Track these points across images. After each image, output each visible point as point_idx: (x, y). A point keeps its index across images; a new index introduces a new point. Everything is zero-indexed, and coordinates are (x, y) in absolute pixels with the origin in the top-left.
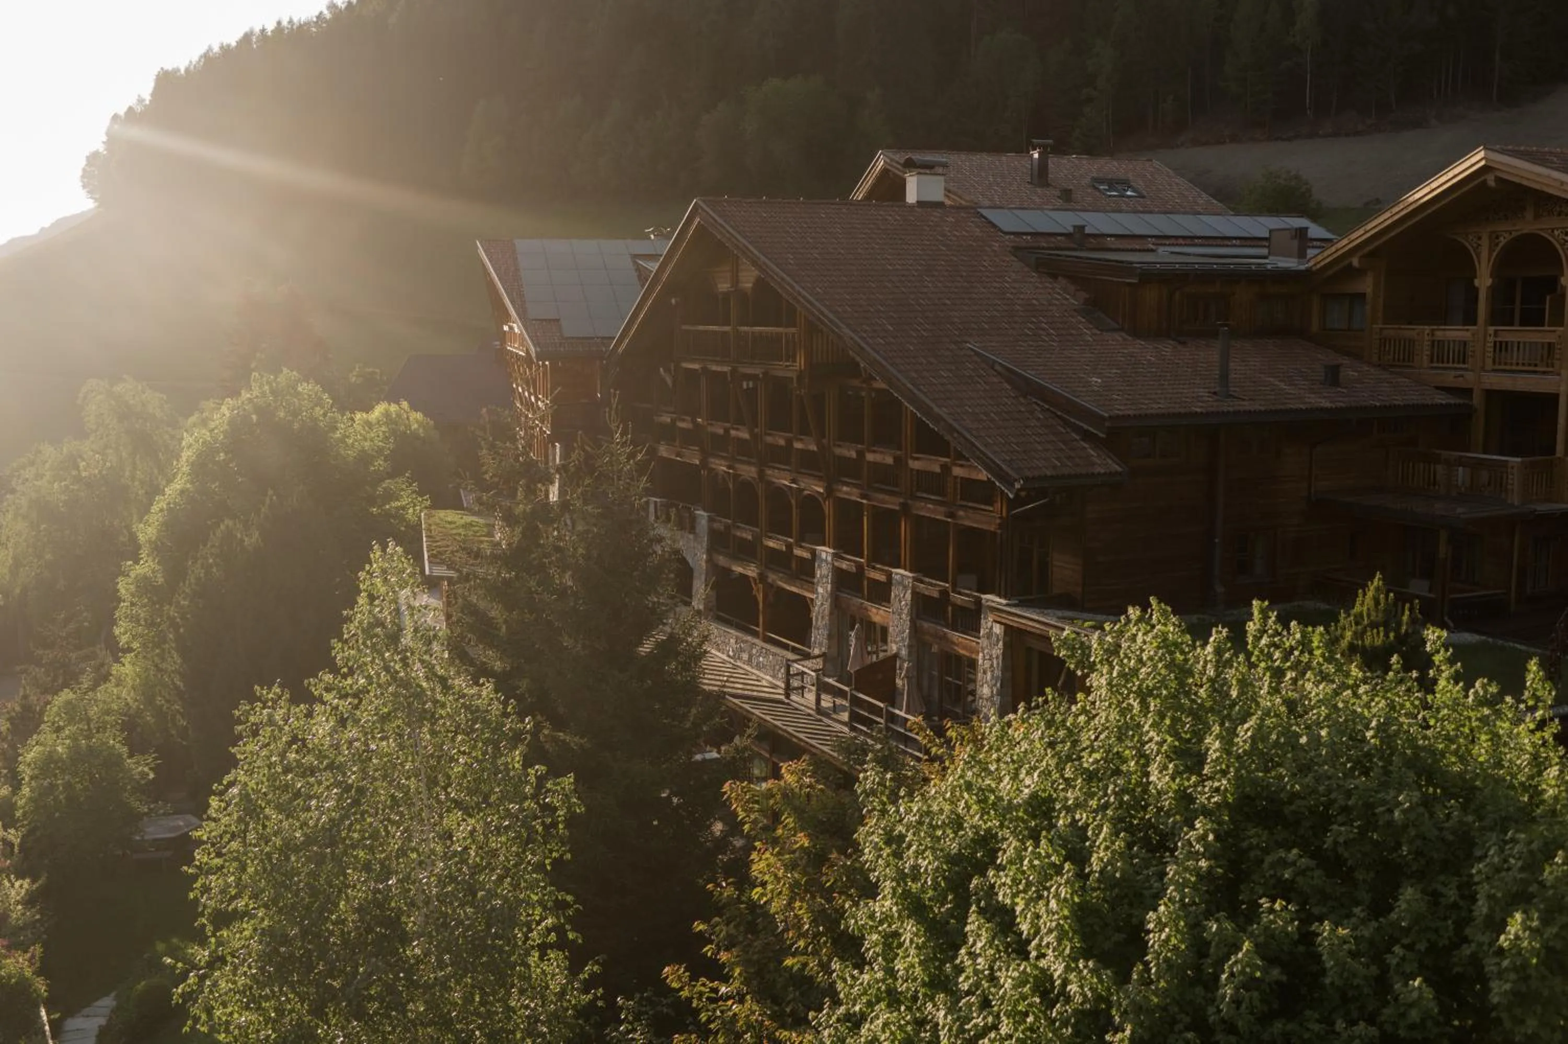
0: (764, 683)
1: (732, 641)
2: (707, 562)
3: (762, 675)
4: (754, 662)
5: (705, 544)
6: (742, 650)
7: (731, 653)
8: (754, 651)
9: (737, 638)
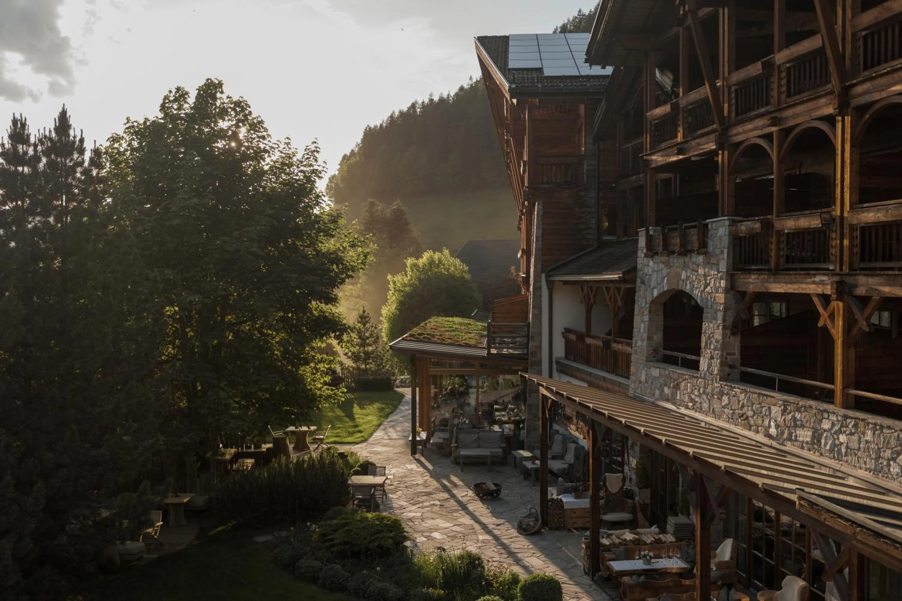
0: (851, 481)
1: (776, 410)
2: (727, 291)
3: (845, 468)
4: (826, 444)
5: (723, 266)
6: (796, 424)
7: (773, 431)
8: (826, 425)
9: (786, 404)
